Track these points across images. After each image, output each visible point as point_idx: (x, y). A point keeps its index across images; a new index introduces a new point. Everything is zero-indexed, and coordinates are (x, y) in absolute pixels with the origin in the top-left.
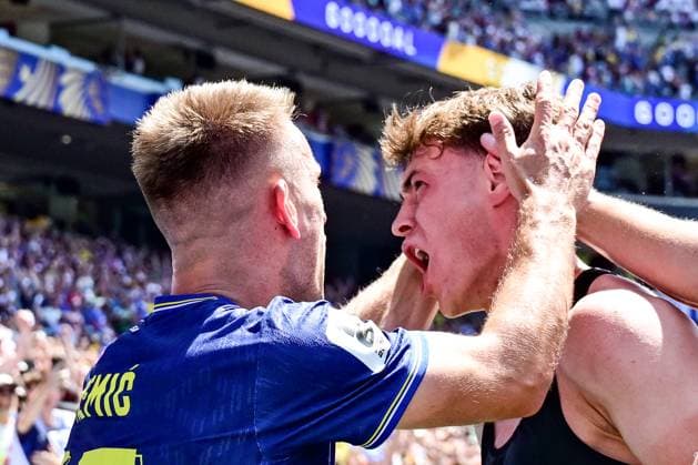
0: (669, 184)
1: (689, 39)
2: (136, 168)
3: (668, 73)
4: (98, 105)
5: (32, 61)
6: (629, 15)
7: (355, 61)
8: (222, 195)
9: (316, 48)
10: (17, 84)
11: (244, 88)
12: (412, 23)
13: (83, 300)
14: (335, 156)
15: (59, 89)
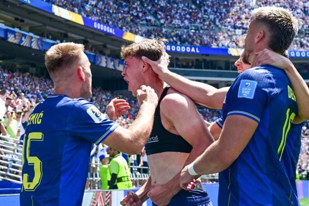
0: (175, 65)
1: (179, 31)
2: (46, 63)
3: (175, 38)
4: (40, 46)
5: (25, 36)
6: (165, 25)
7: (101, 36)
8: (66, 71)
9: (92, 33)
10: (22, 41)
11: (72, 44)
12: (114, 27)
13: (37, 92)
14: (96, 58)
15: (31, 42)
